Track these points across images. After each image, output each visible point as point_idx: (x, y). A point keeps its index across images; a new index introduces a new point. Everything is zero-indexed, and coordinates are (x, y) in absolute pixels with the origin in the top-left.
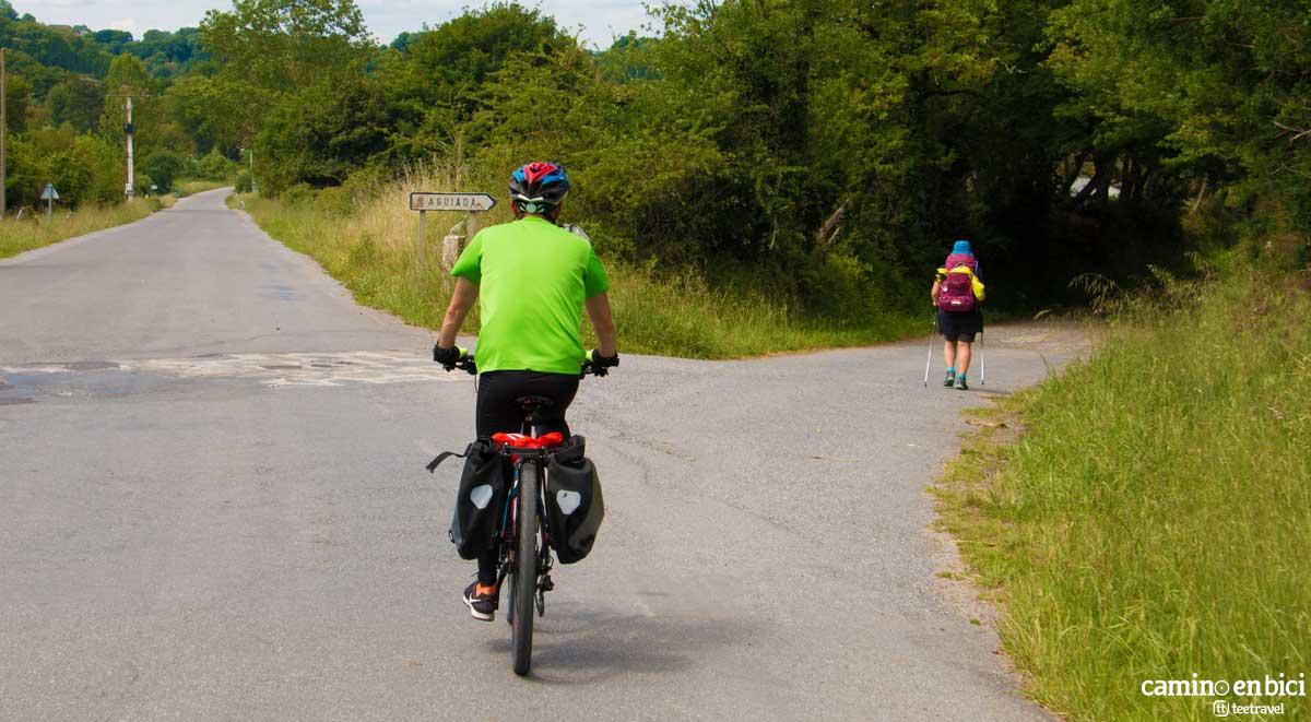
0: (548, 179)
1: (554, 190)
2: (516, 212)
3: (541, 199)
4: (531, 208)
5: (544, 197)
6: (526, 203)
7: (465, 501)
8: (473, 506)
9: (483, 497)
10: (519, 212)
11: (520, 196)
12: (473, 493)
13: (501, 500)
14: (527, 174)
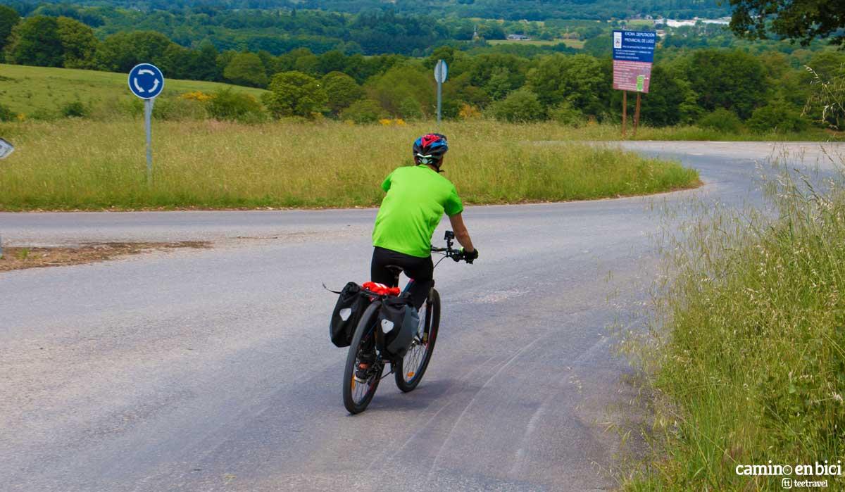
0: (434, 145)
1: (437, 151)
2: (416, 163)
3: (430, 156)
4: (425, 161)
5: (432, 154)
6: (422, 158)
7: (336, 315)
8: (340, 318)
9: (346, 314)
10: (418, 162)
11: (419, 154)
12: (341, 311)
13: (354, 318)
14: (423, 142)
